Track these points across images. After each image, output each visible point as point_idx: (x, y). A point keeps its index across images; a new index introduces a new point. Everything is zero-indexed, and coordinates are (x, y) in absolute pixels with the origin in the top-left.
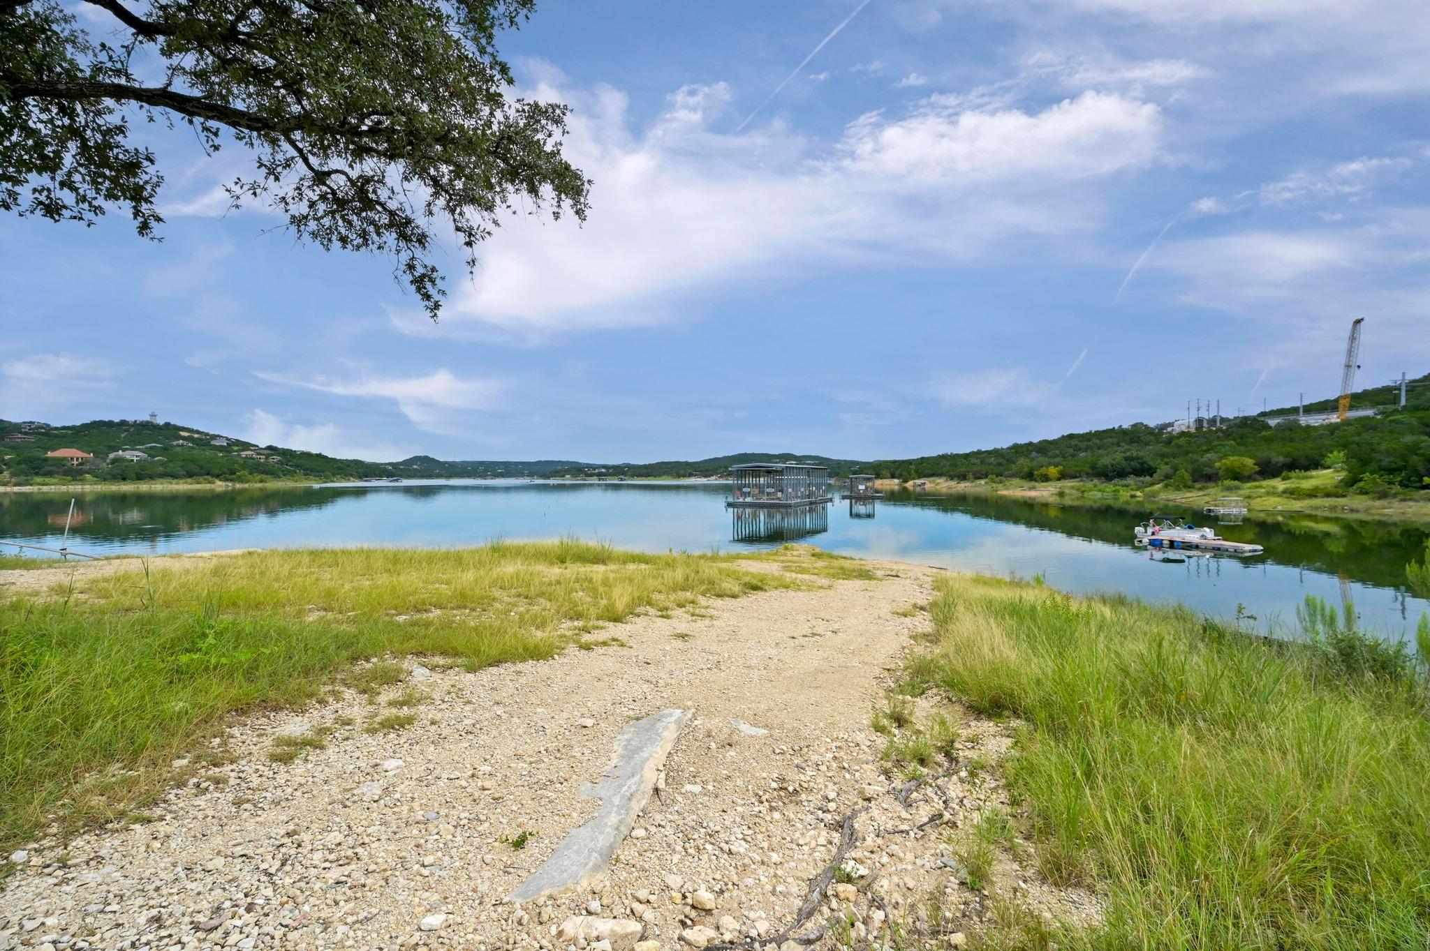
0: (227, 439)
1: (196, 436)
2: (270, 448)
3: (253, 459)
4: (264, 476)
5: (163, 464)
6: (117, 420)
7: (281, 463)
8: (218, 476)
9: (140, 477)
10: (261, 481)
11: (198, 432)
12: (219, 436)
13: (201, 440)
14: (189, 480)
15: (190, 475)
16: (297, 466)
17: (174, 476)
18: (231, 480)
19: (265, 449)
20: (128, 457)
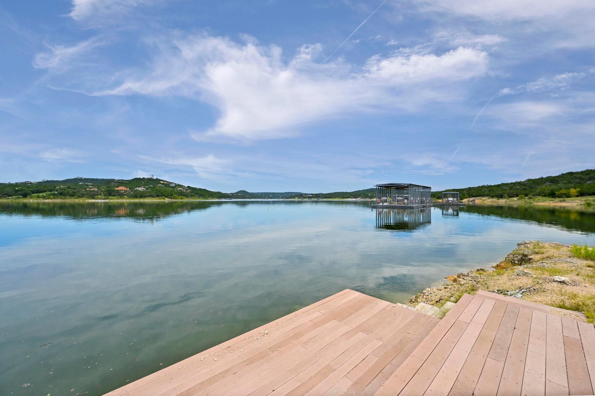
0: (175, 184)
1: (165, 183)
2: (188, 187)
3: (182, 191)
4: (183, 197)
5: (150, 192)
6: (142, 178)
7: (191, 192)
8: (167, 197)
9: (141, 197)
10: (181, 199)
11: (166, 181)
12: (173, 183)
13: (167, 184)
14: (157, 198)
15: (158, 196)
16: (196, 193)
17: (152, 196)
18: (171, 198)
19: (187, 187)
20: (140, 190)
